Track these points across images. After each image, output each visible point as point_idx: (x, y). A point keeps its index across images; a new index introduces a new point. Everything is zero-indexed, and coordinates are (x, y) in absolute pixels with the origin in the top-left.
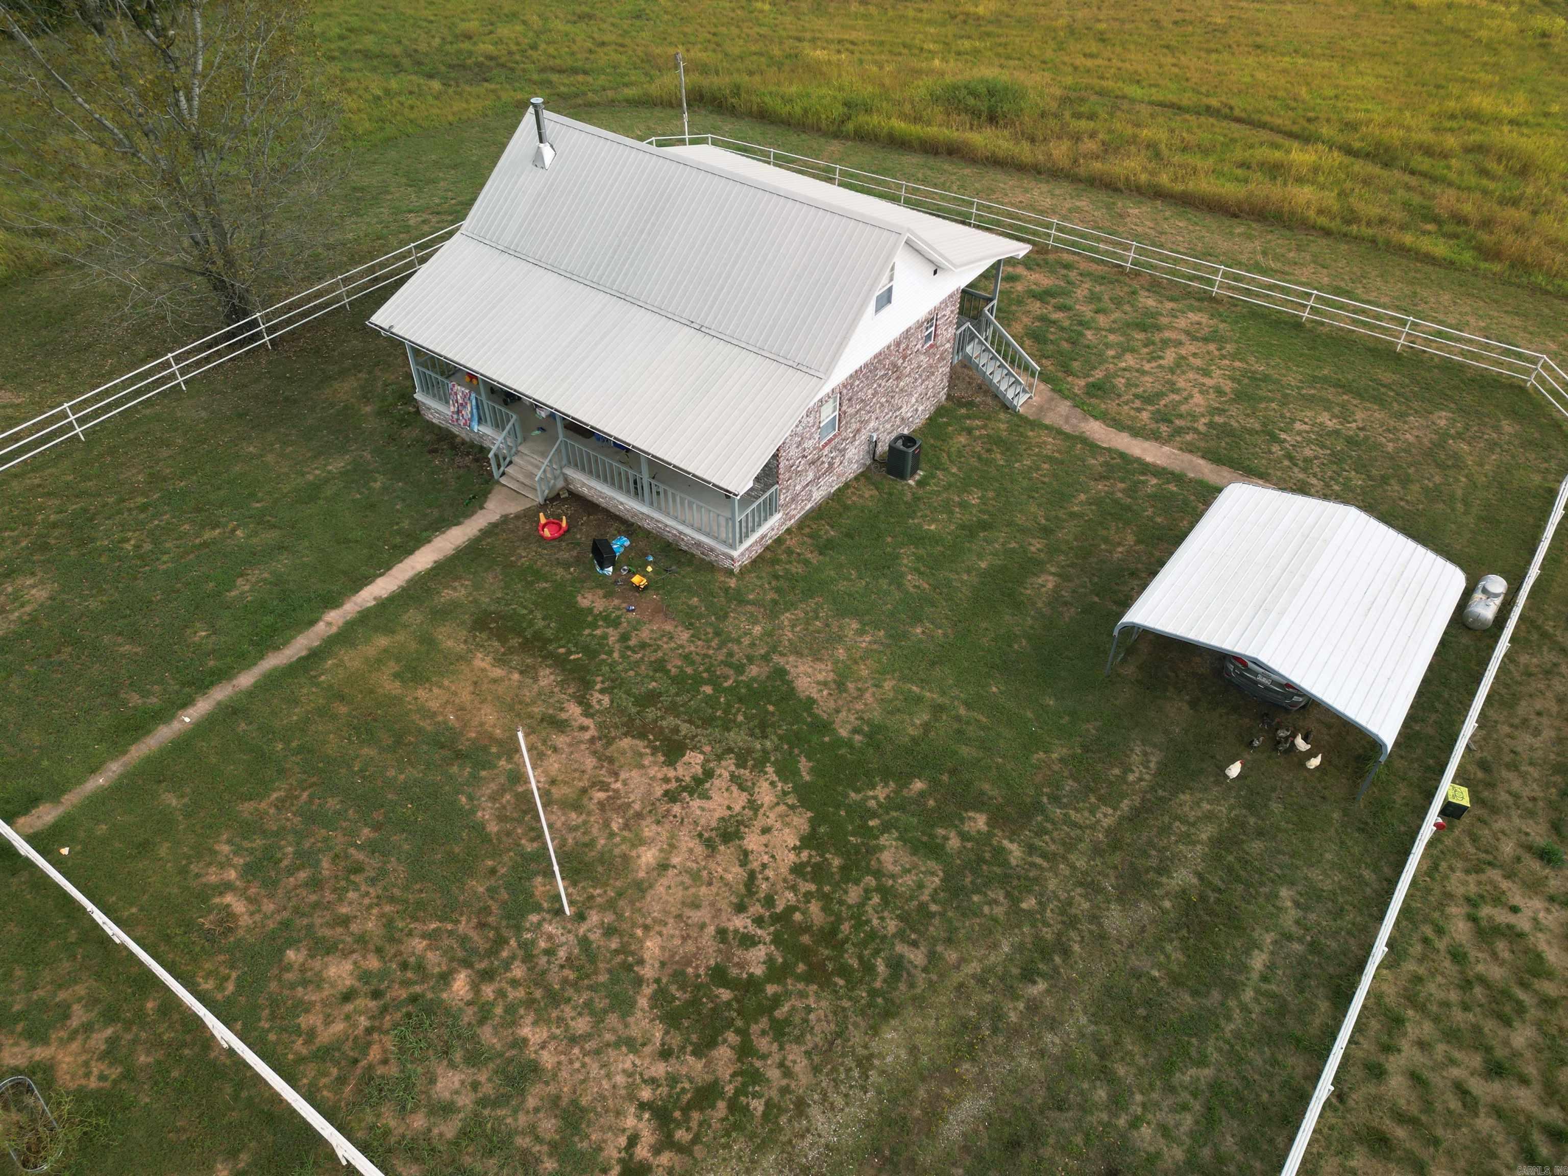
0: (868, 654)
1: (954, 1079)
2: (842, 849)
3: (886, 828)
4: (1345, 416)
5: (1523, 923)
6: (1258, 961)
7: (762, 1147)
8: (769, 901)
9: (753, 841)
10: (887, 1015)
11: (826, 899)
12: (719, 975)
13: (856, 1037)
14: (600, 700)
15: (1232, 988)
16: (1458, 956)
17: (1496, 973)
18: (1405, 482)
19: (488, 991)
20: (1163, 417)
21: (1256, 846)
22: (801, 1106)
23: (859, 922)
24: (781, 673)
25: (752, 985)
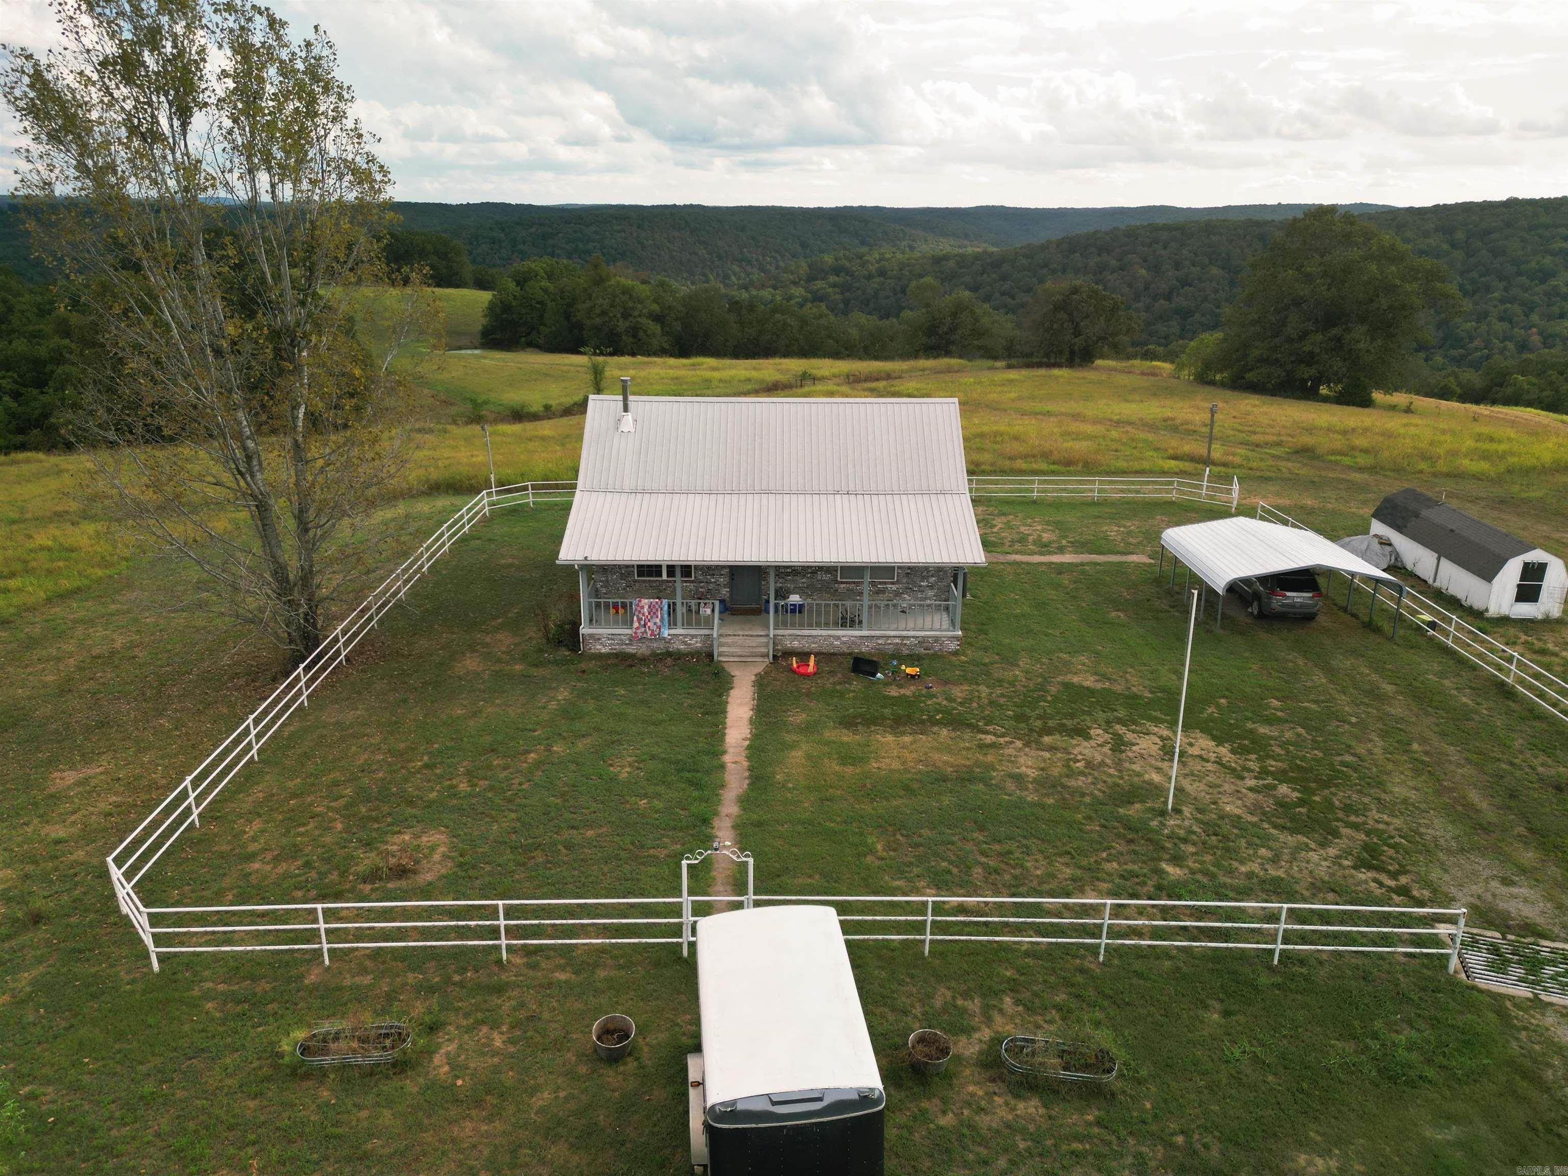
0: (1096, 662)
1: (1451, 790)
2: (1240, 736)
3: (1241, 721)
7: (1431, 853)
8: (1246, 769)
9: (1193, 751)
10: (1381, 783)
11: (1270, 757)
12: (1284, 805)
13: (1386, 797)
14: (995, 728)
15: (1474, 712)
19: (1191, 864)
20: (1043, 545)
22: (1416, 832)
23: (1303, 759)
25: (1304, 803)
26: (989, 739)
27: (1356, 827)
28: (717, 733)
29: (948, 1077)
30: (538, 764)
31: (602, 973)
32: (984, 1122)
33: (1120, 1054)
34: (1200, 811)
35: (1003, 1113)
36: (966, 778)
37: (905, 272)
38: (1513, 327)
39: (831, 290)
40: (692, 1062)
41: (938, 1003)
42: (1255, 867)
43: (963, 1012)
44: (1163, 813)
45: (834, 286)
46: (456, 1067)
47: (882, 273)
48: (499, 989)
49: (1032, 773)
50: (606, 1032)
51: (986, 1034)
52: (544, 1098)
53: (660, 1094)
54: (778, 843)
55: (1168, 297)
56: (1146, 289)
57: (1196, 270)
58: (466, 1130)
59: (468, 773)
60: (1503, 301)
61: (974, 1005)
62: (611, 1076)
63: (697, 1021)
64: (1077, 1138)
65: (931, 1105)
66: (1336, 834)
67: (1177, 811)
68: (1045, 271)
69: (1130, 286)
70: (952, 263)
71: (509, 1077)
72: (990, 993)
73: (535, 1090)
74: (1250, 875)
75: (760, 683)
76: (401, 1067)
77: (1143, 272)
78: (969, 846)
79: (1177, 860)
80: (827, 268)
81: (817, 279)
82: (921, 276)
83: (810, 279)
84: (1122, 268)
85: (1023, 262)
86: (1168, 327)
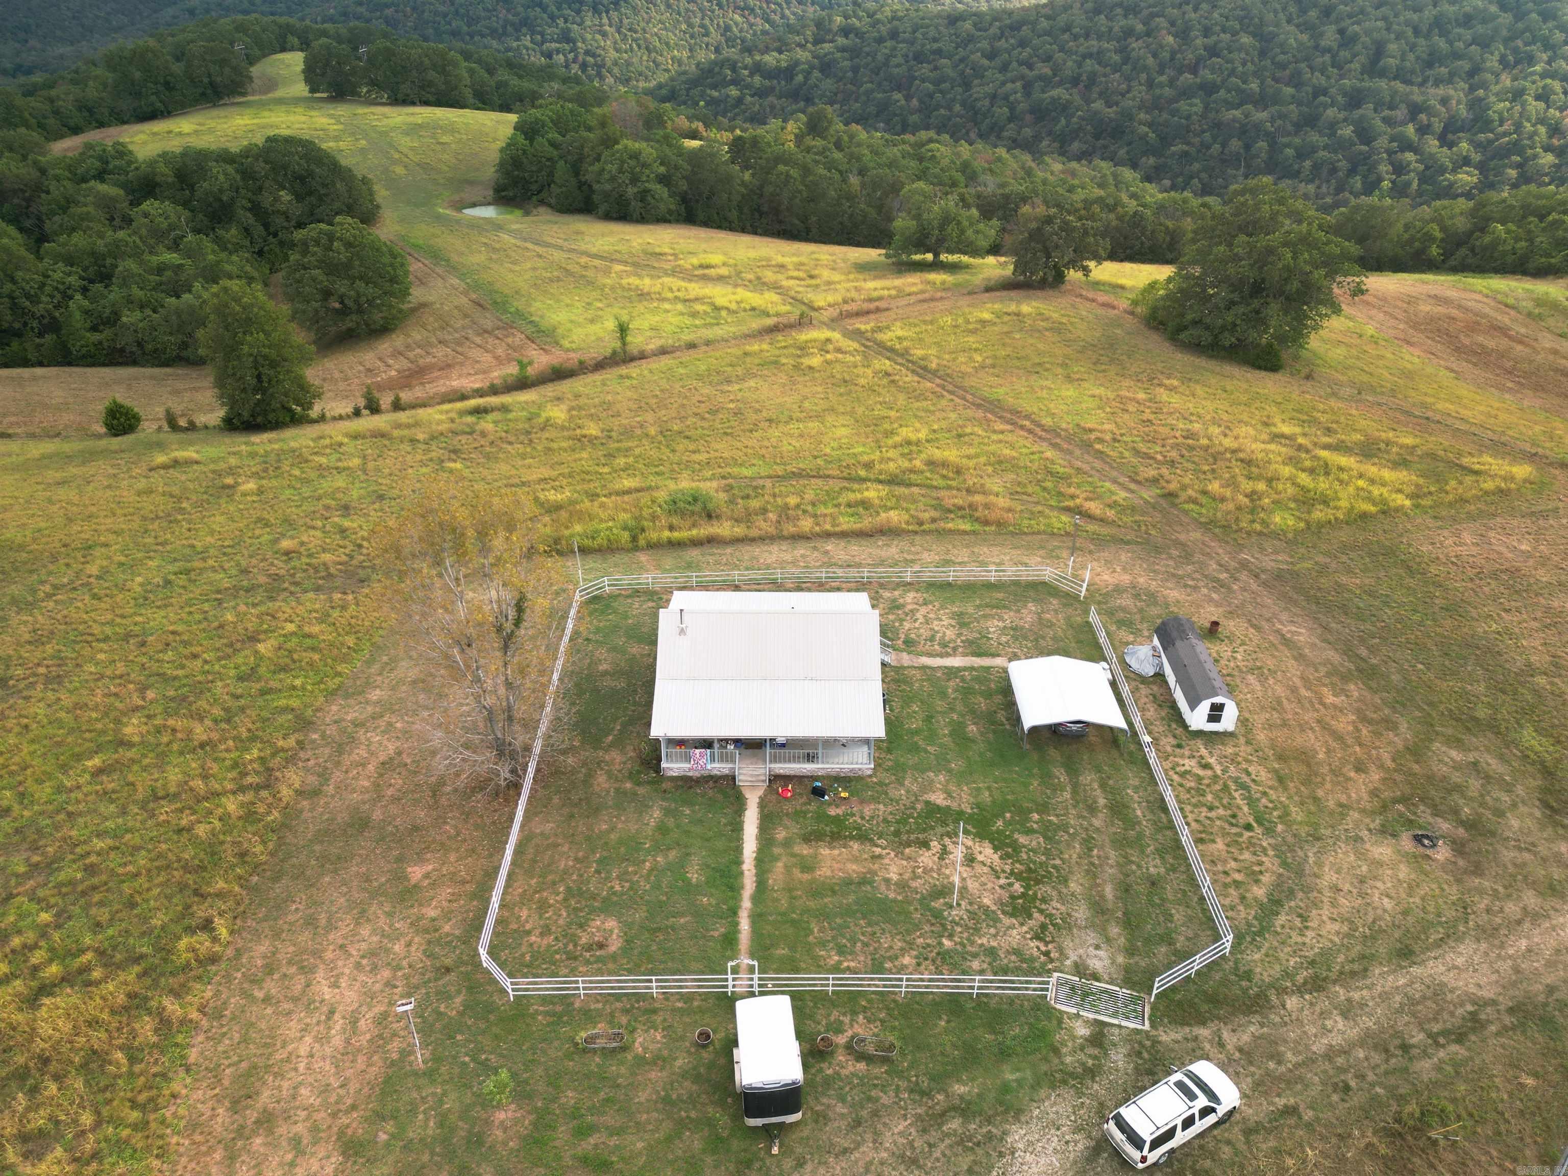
0: (947, 781)
1: (1098, 885)
2: (1008, 845)
3: (1012, 832)
4: (1001, 619)
5: (1187, 768)
6: (1139, 813)
7: (1070, 929)
8: (1003, 871)
9: (980, 858)
10: (1066, 881)
11: (1018, 861)
12: (1013, 897)
13: (1065, 891)
14: (882, 842)
15: (1139, 823)
16: (1181, 785)
17: (1193, 784)
18: (1043, 638)
19: (957, 939)
20: (944, 645)
21: (1111, 782)
22: (1069, 915)
23: (1035, 862)
24: (927, 803)
25: (1023, 895)
26: (878, 851)
27: (1041, 911)
28: (739, 850)
29: (832, 1053)
30: (652, 870)
31: (696, 1004)
32: (844, 1072)
33: (898, 1044)
34: (971, 904)
35: (851, 1069)
36: (864, 881)
37: (919, 35)
38: (1548, 107)
39: (839, 55)
40: (735, 1051)
41: (832, 1018)
42: (984, 941)
43: (842, 1022)
44: (951, 907)
45: (843, 49)
46: (645, 1049)
47: (894, 35)
48: (654, 1011)
49: (895, 877)
50: (701, 1034)
51: (850, 1033)
52: (679, 1063)
53: (722, 1061)
54: (769, 928)
55: (1194, 70)
56: (1172, 59)
57: (1225, 37)
58: (653, 1075)
59: (618, 877)
60: (1543, 76)
61: (846, 1020)
62: (705, 1054)
63: (735, 1028)
64: (877, 1078)
65: (824, 1065)
66: (1030, 917)
67: (959, 905)
68: (1066, 36)
69: (1155, 55)
70: (968, 25)
71: (665, 1053)
72: (854, 1013)
73: (675, 1059)
74: (982, 945)
75: (762, 805)
76: (624, 1049)
77: (1171, 39)
78: (857, 929)
79: (950, 937)
80: (835, 29)
81: (824, 41)
82: (935, 40)
83: (817, 41)
84: (1148, 34)
85: (1044, 24)
86: (1191, 105)
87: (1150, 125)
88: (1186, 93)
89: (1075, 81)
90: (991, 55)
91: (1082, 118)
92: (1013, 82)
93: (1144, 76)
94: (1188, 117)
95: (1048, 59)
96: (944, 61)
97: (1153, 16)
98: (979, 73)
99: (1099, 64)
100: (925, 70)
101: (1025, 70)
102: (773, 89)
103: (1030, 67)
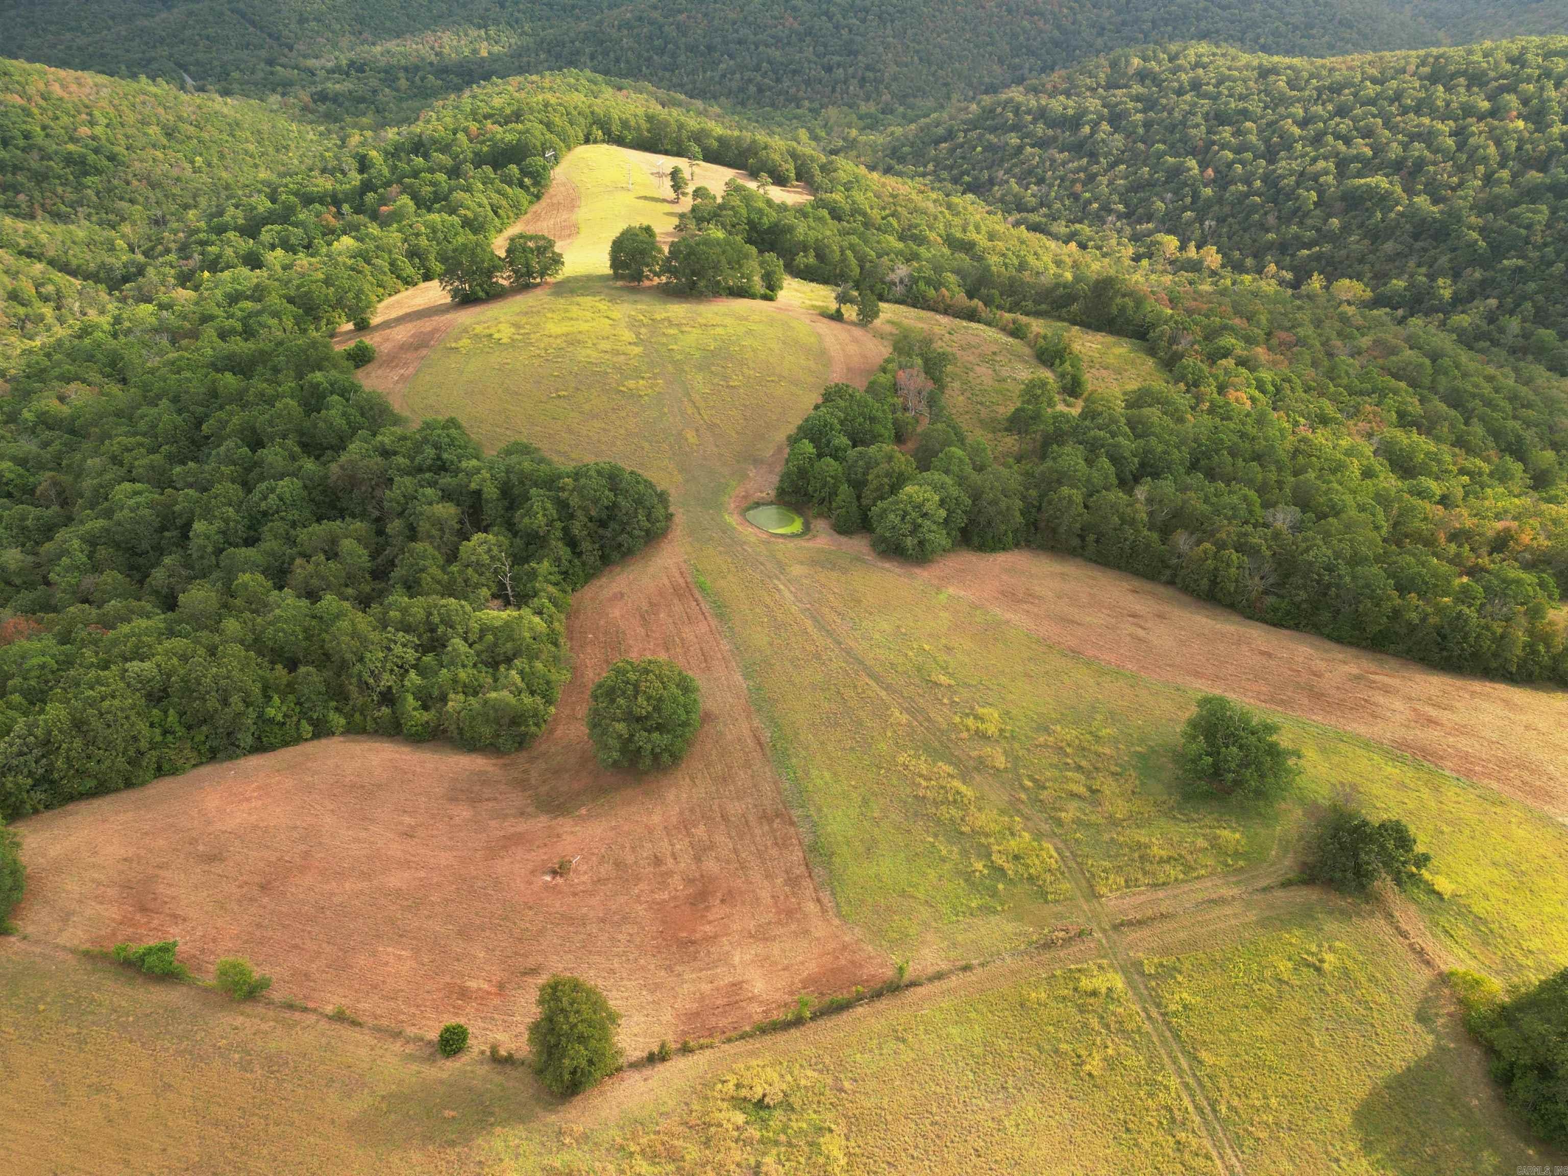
37: (1224, 90)
39: (1131, 105)
45: (1137, 98)
47: (1196, 86)
55: (1544, 166)
56: (1519, 149)
68: (1394, 108)
69: (1498, 143)
77: (1521, 123)
80: (1131, 71)
81: (1119, 87)
82: (1242, 98)
83: (1109, 86)
84: (1493, 113)
85: (1371, 90)
86: (1535, 212)
87: (1482, 230)
88: (1532, 195)
89: (1397, 166)
90: (1303, 123)
91: (1401, 214)
92: (1326, 158)
93: (1481, 169)
94: (1529, 227)
95: (1368, 133)
96: (1248, 124)
97: (1503, 89)
98: (1288, 144)
99: (1429, 147)
100: (1226, 132)
101: (1341, 146)
102: (1055, 139)
103: (1347, 141)
